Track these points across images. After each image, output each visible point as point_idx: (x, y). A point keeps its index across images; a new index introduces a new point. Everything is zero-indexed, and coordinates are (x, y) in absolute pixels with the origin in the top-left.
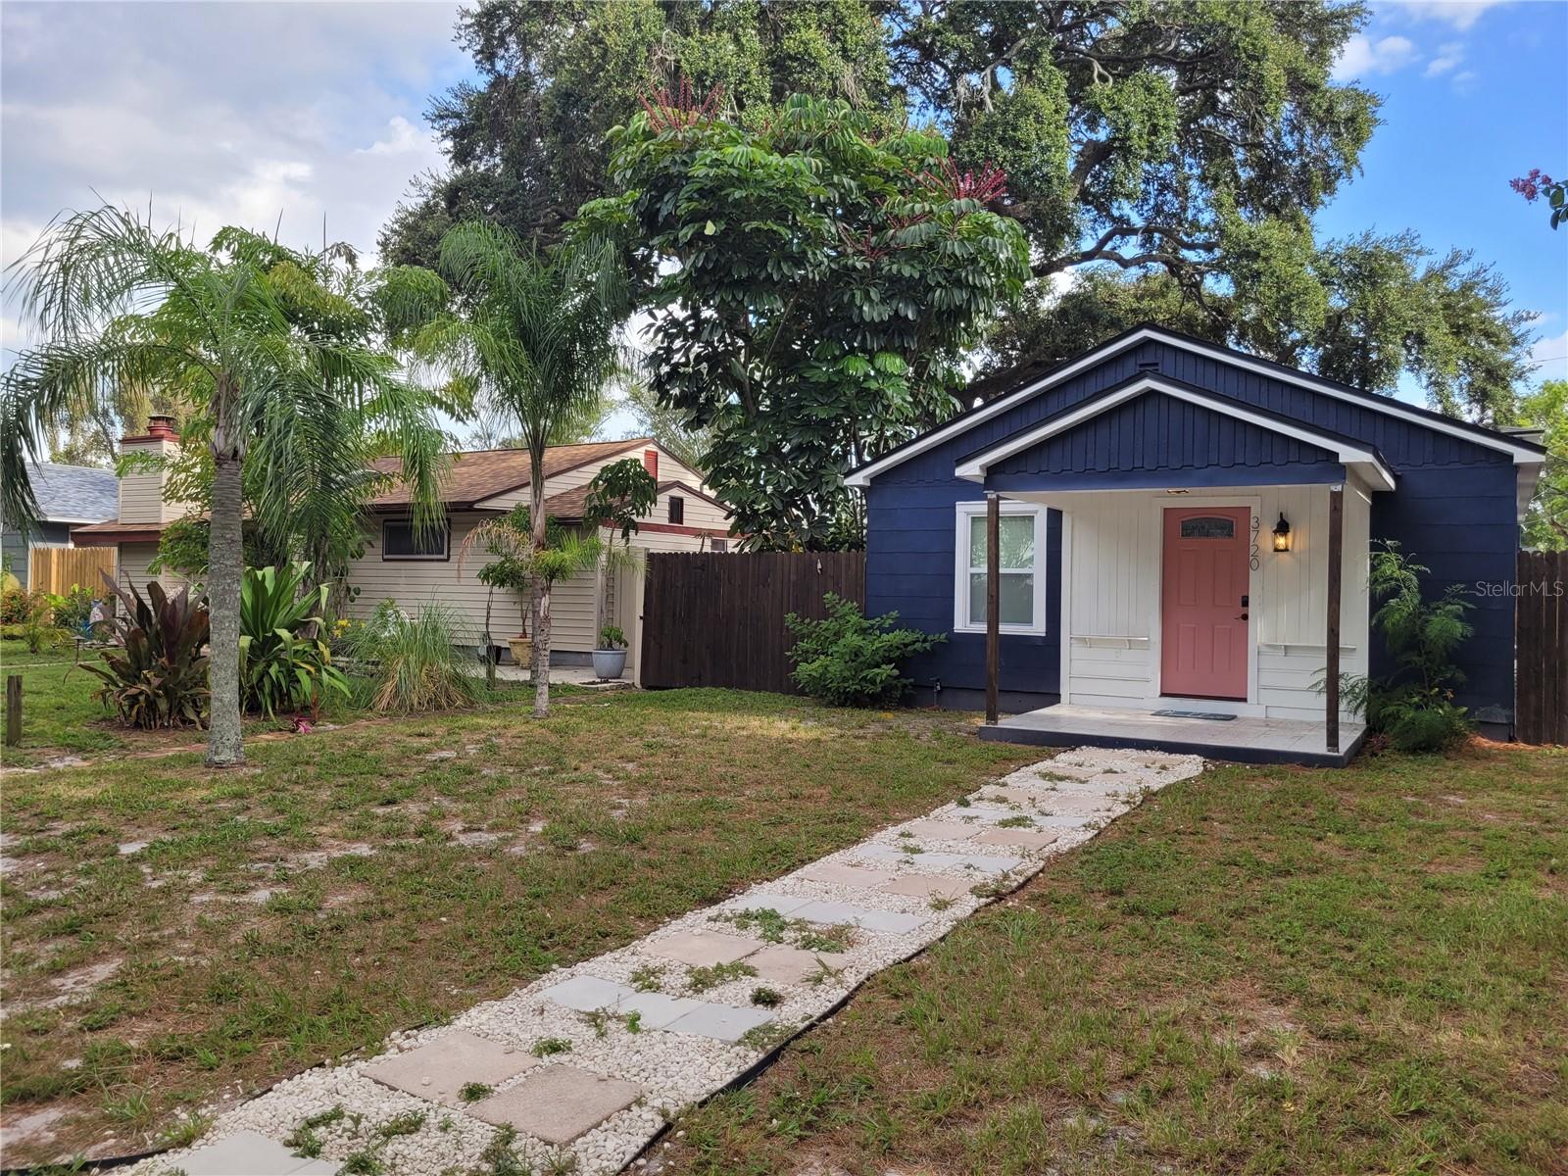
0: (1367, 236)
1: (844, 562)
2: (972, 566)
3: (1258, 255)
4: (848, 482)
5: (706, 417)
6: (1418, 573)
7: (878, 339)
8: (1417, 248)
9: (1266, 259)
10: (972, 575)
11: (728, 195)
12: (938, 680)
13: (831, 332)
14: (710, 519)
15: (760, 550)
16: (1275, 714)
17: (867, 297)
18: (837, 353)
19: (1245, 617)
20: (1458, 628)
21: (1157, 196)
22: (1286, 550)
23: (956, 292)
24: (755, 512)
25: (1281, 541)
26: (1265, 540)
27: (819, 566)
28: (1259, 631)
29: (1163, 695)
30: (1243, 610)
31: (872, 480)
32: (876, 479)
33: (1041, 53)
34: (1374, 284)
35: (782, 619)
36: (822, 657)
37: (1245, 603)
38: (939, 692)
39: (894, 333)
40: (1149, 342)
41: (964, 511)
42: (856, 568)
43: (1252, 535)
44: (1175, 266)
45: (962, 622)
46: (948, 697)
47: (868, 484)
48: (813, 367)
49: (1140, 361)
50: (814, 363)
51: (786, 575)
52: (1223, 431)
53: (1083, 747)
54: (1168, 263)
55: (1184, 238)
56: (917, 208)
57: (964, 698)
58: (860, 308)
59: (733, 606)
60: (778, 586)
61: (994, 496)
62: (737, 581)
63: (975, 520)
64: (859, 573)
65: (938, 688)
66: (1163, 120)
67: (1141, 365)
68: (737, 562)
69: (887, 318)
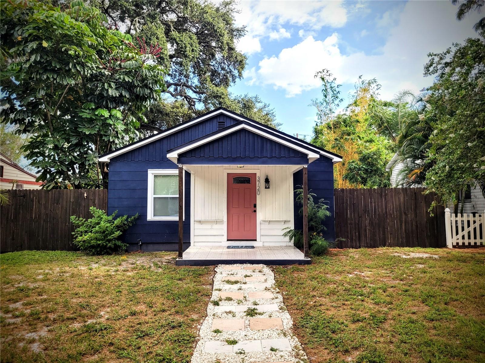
0: (246, 96)
1: (97, 193)
2: (154, 194)
3: (221, 97)
5: (29, 129)
6: (312, 196)
7: (112, 104)
8: (259, 101)
9: (223, 98)
10: (155, 198)
12: (140, 240)
13: (91, 99)
14: (15, 175)
16: (266, 244)
17: (110, 86)
18: (94, 107)
19: (255, 211)
20: (328, 213)
21: (179, 76)
22: (269, 188)
23: (146, 90)
25: (266, 185)
27: (85, 195)
28: (261, 215)
29: (228, 240)
30: (254, 209)
31: (111, 160)
32: (112, 159)
33: (156, 17)
34: (249, 110)
36: (90, 233)
37: (255, 206)
38: (141, 245)
39: (118, 102)
40: (222, 114)
41: (151, 173)
42: (103, 196)
43: (257, 183)
44: (188, 98)
45: (150, 217)
46: (144, 247)
47: (109, 161)
48: (83, 112)
49: (219, 121)
50: (83, 110)
51: (69, 200)
52: (268, 145)
53: (220, 265)
54: (186, 97)
55: (194, 89)
56: (130, 55)
57: (151, 247)
58: (107, 90)
59: (41, 213)
60: (65, 203)
61: (181, 166)
62: (43, 202)
63: (156, 176)
64: (105, 198)
65: (140, 243)
66: (195, 49)
67: (219, 122)
68: (43, 194)
69: (118, 96)
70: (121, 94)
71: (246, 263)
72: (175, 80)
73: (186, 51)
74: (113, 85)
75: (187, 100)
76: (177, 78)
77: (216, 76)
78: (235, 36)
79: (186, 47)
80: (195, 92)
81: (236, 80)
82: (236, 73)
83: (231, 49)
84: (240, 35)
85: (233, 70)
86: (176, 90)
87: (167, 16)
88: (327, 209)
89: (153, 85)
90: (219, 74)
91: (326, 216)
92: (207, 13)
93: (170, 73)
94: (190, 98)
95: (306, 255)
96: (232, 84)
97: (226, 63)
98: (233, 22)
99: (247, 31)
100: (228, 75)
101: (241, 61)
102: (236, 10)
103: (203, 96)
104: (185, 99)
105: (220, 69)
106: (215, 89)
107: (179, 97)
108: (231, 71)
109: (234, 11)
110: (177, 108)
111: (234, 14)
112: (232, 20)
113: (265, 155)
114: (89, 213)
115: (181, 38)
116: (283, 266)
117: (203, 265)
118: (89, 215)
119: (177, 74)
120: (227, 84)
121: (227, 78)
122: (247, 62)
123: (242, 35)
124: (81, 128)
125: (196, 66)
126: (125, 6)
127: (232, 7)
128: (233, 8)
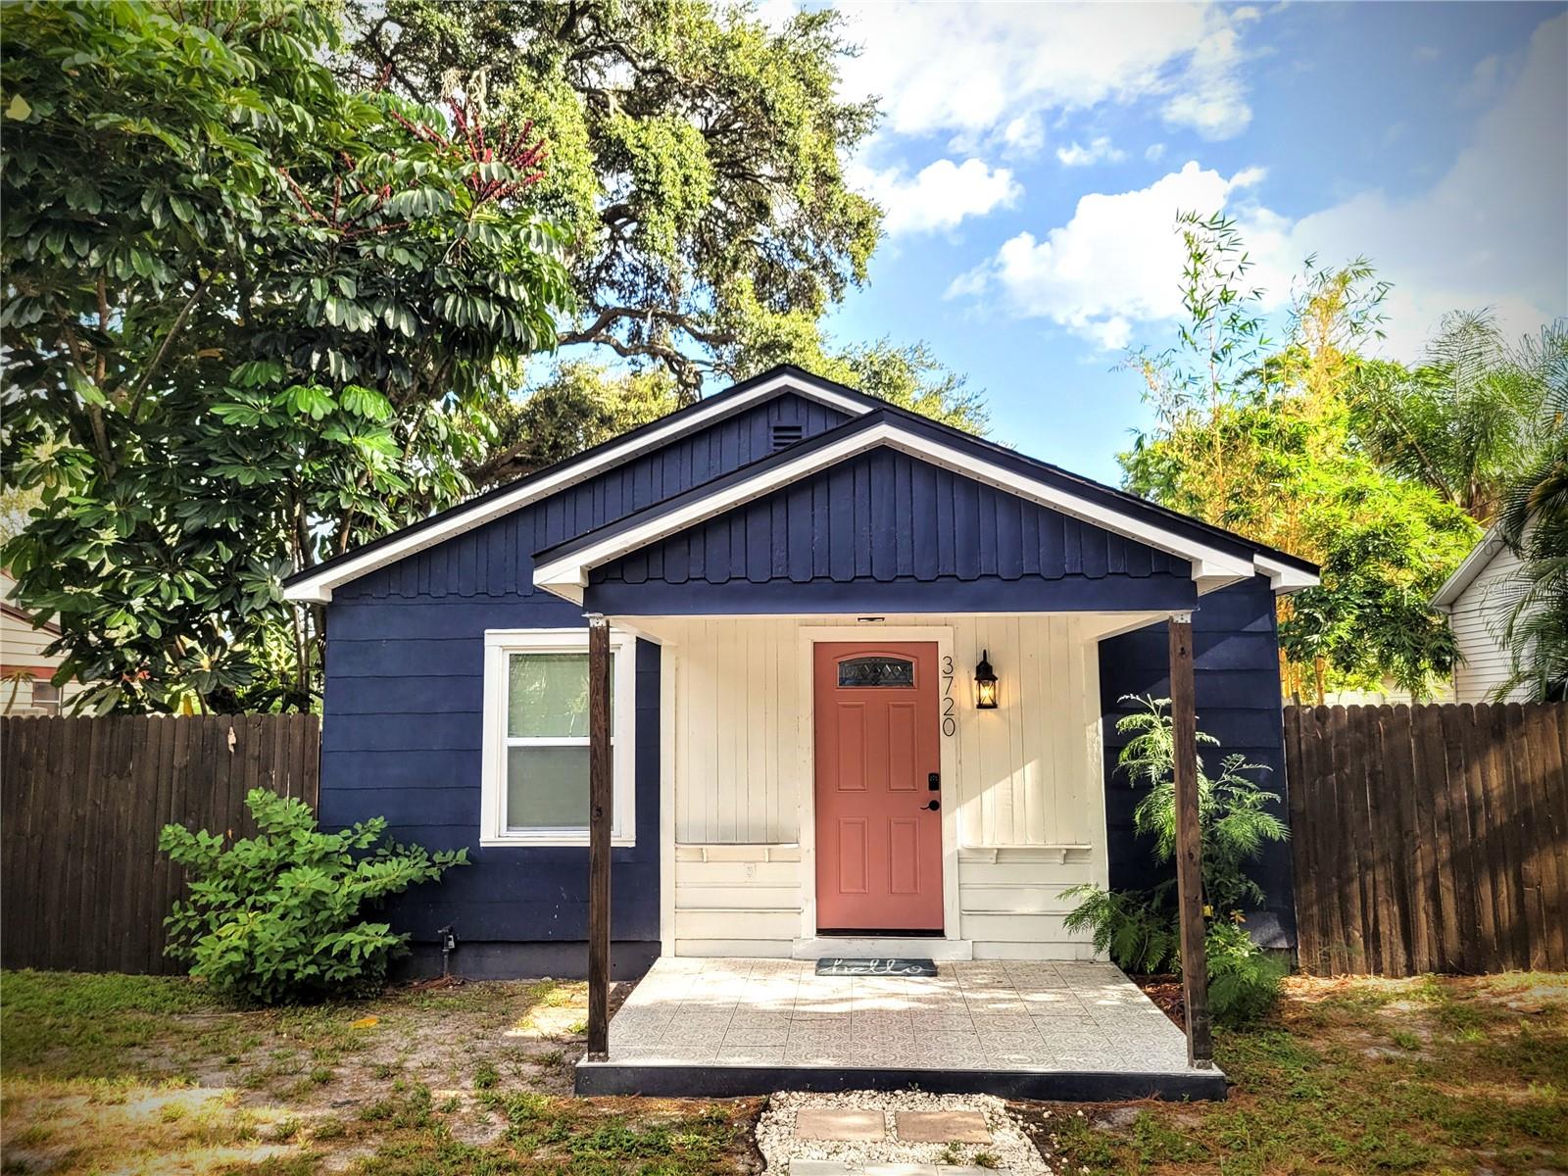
0: (880, 346)
1: (279, 732)
2: (510, 735)
4: (292, 594)
7: (349, 364)
8: (928, 362)
10: (513, 751)
11: (62, 57)
12: (451, 931)
15: (116, 710)
16: (987, 953)
17: (334, 290)
18: (276, 379)
19: (935, 806)
21: (646, 288)
22: (994, 706)
23: (482, 305)
24: (108, 644)
25: (987, 693)
26: (963, 690)
27: (232, 739)
28: (961, 825)
29: (821, 932)
30: (932, 796)
31: (334, 592)
32: (341, 591)
35: (155, 834)
37: (935, 783)
38: (452, 952)
39: (373, 357)
40: (788, 396)
41: (499, 645)
42: (304, 742)
43: (943, 684)
44: (677, 362)
45: (494, 830)
46: (467, 957)
47: (328, 598)
48: (230, 400)
49: (775, 423)
50: (229, 392)
51: (166, 756)
52: (1002, 519)
53: (782, 1095)
54: (667, 357)
55: (696, 328)
56: (418, 166)
57: (495, 958)
58: (322, 305)
59: (56, 815)
60: (149, 775)
61: (602, 623)
62: (67, 767)
63: (517, 659)
64: (309, 752)
65: (452, 944)
66: (695, 174)
67: (777, 429)
68: (67, 733)
69: (366, 329)
70: (381, 321)
71: (906, 1088)
72: (634, 300)
73: (660, 183)
74: (346, 286)
75: (672, 369)
76: (640, 294)
77: (774, 283)
78: (840, 135)
79: (659, 168)
80: (699, 337)
81: (844, 293)
82: (844, 266)
83: (826, 178)
84: (858, 131)
85: (834, 258)
86: (635, 335)
87: (601, 73)
88: (1269, 807)
89: (508, 287)
90: (785, 274)
91: (1265, 840)
92: (739, 45)
93: (617, 277)
94: (684, 361)
95: (1201, 1049)
96: (829, 306)
97: (810, 234)
98: (834, 86)
99: (884, 114)
100: (818, 278)
101: (861, 224)
102: (842, 45)
103: (727, 352)
104: (667, 368)
105: (788, 256)
106: (770, 321)
107: (644, 358)
108: (826, 263)
109: (836, 48)
110: (641, 398)
111: (839, 60)
112: (831, 80)
113: (985, 564)
114: (244, 811)
115: (643, 135)
116: (1090, 1106)
117: (701, 1095)
118: (244, 826)
119: (640, 280)
120: (812, 307)
121: (812, 288)
122: (882, 227)
123: (866, 131)
124: (219, 464)
125: (706, 250)
126: (438, 28)
127: (828, 34)
128: (833, 37)
